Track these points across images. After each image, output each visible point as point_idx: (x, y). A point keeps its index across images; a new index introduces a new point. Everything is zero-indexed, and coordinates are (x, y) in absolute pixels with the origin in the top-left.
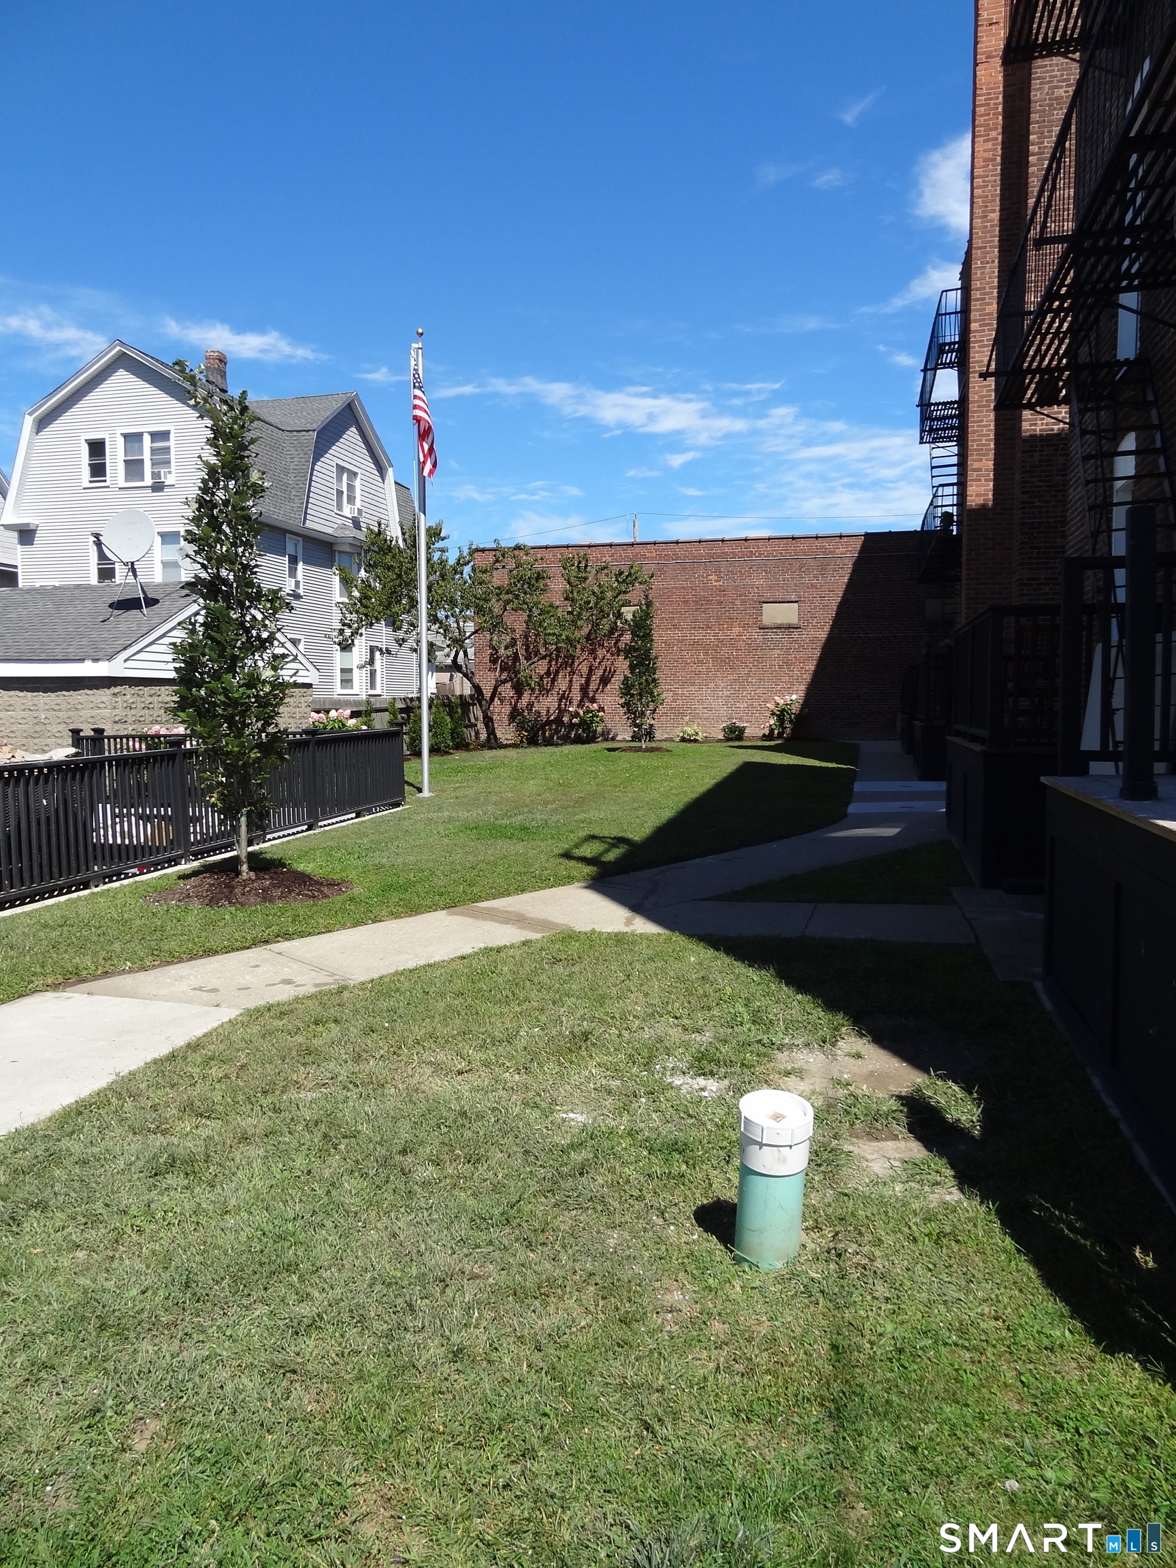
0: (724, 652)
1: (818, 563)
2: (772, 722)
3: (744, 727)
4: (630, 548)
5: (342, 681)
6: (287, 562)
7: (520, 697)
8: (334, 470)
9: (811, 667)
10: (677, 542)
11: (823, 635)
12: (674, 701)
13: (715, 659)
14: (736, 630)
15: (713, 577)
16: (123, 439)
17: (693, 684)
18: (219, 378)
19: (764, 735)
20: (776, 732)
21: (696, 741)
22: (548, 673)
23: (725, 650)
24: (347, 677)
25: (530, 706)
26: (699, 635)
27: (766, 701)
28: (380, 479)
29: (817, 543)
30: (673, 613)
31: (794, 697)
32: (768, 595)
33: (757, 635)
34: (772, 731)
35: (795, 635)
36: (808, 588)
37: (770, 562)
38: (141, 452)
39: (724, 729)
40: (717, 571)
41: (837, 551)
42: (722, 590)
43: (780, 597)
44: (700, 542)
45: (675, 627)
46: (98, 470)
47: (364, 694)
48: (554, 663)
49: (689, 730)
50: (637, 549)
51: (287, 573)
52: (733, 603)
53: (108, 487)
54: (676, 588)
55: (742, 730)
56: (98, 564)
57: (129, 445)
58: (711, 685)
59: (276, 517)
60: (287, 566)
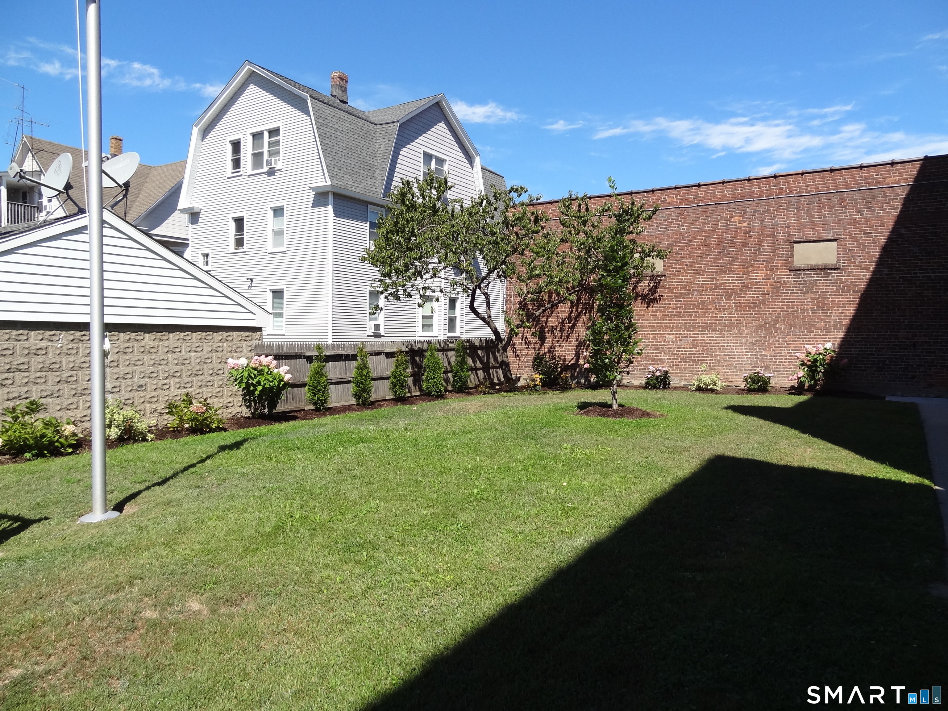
0: (749, 296)
1: (862, 195)
2: (801, 374)
3: (769, 378)
4: (650, 194)
5: (424, 326)
6: (368, 228)
7: (542, 344)
8: (422, 156)
9: (850, 311)
10: (699, 185)
11: (866, 275)
12: (694, 347)
13: (739, 304)
14: (762, 273)
15: (737, 219)
16: (251, 137)
17: (714, 330)
18: (340, 92)
19: (793, 387)
20: (807, 384)
21: (712, 390)
22: (569, 318)
23: (749, 295)
24: (428, 322)
25: (551, 349)
26: (721, 280)
27: (797, 350)
28: (469, 166)
29: (862, 173)
30: (693, 257)
31: (829, 345)
32: (801, 235)
33: (787, 278)
34: (801, 384)
35: (833, 276)
36: (850, 224)
37: (804, 199)
38: (262, 146)
39: (745, 379)
40: (742, 212)
41: (887, 180)
42: (747, 232)
43: (815, 235)
44: (723, 183)
45: (696, 271)
46: (237, 163)
47: (442, 336)
48: (574, 309)
49: (706, 379)
50: (658, 195)
51: (368, 237)
52: (760, 245)
53: (241, 175)
54: (697, 232)
55: (767, 382)
56: (236, 235)
57: (256, 142)
58: (735, 331)
59: (353, 189)
60: (368, 231)
